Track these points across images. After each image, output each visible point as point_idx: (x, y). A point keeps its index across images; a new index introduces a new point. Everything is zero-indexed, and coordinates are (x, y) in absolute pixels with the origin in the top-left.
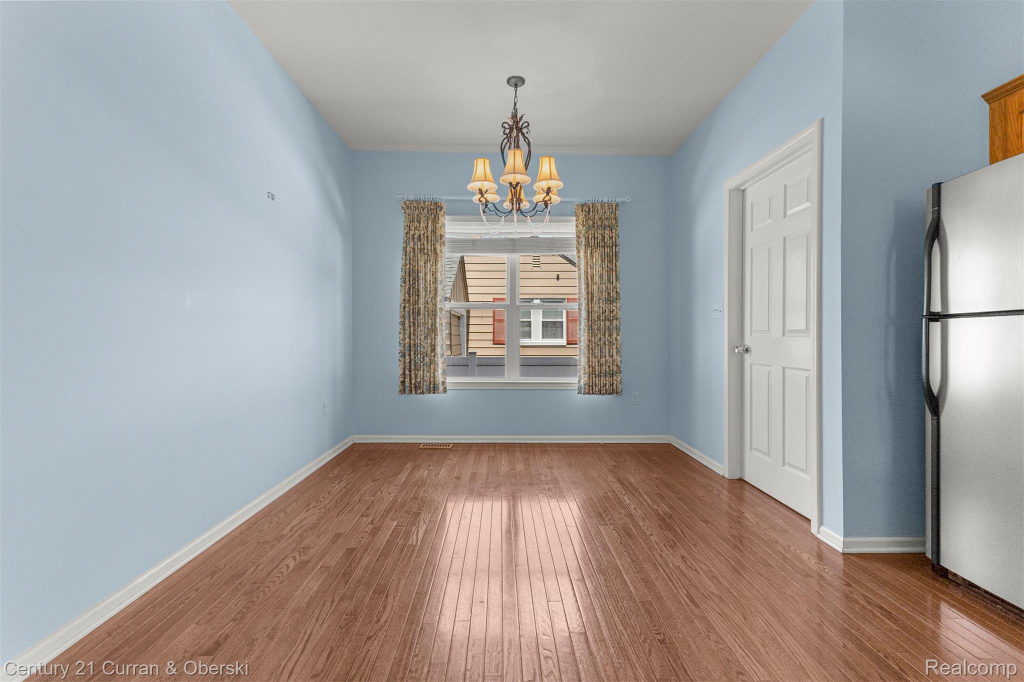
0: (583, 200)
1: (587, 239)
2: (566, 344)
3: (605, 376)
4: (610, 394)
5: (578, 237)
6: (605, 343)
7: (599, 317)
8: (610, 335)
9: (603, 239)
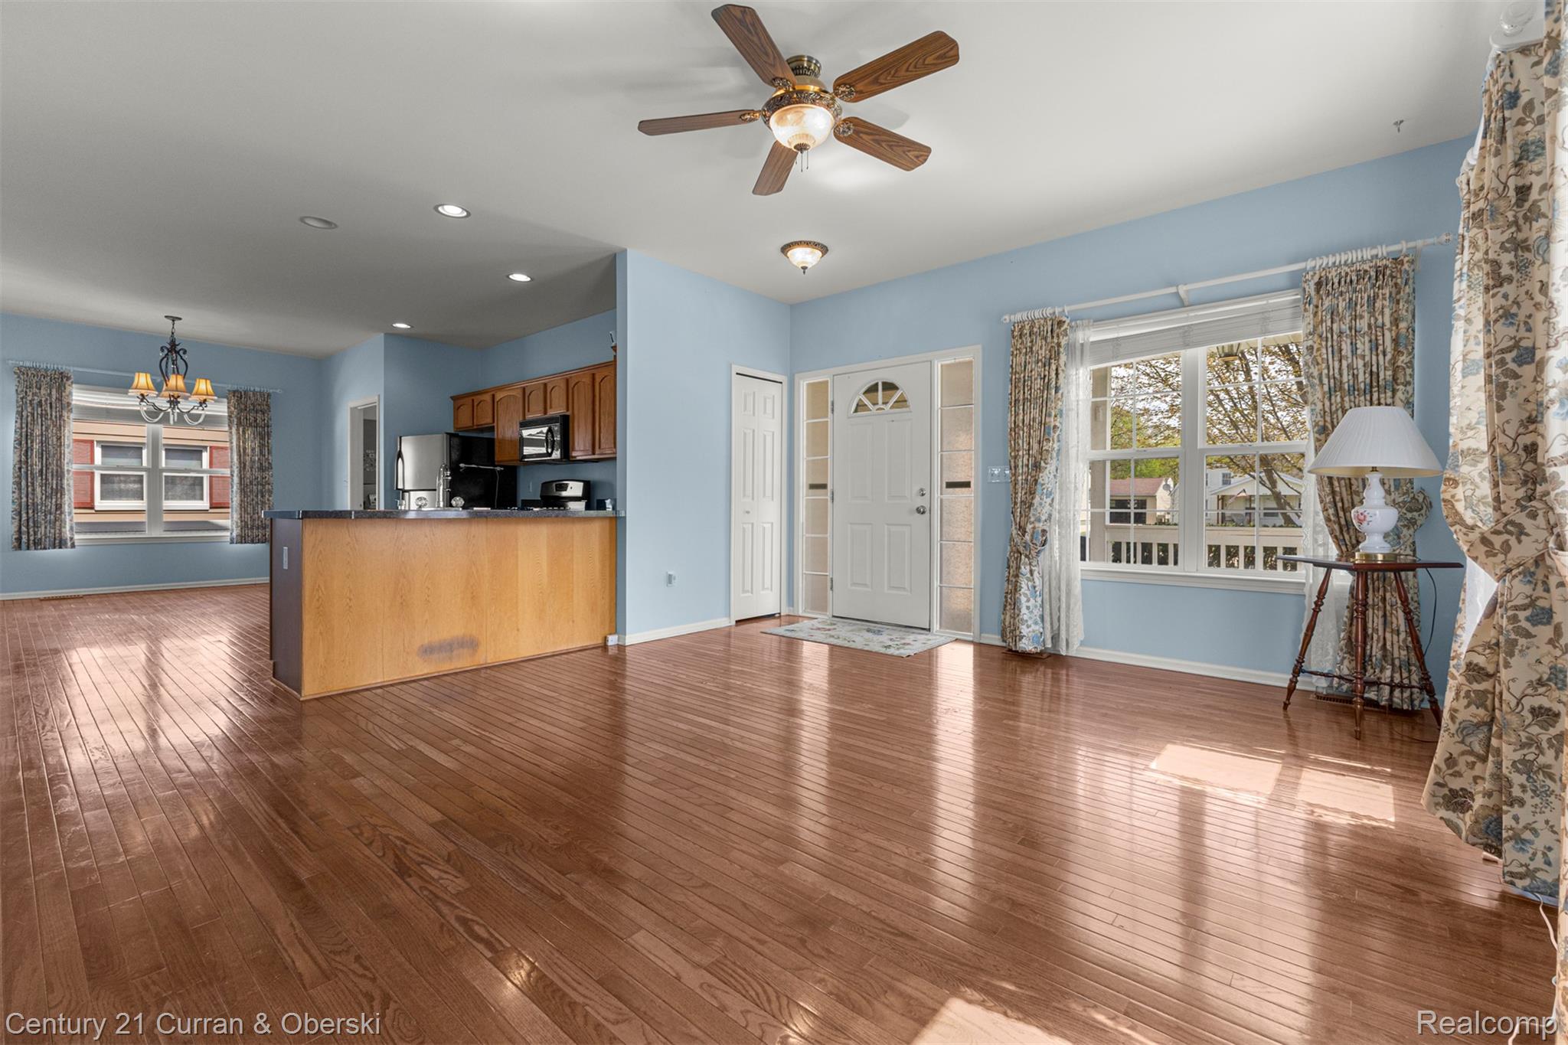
0: (235, 388)
1: (239, 419)
2: (208, 508)
3: (258, 528)
4: (262, 543)
5: (230, 416)
6: (257, 503)
7: (251, 483)
8: (262, 497)
9: (256, 421)
